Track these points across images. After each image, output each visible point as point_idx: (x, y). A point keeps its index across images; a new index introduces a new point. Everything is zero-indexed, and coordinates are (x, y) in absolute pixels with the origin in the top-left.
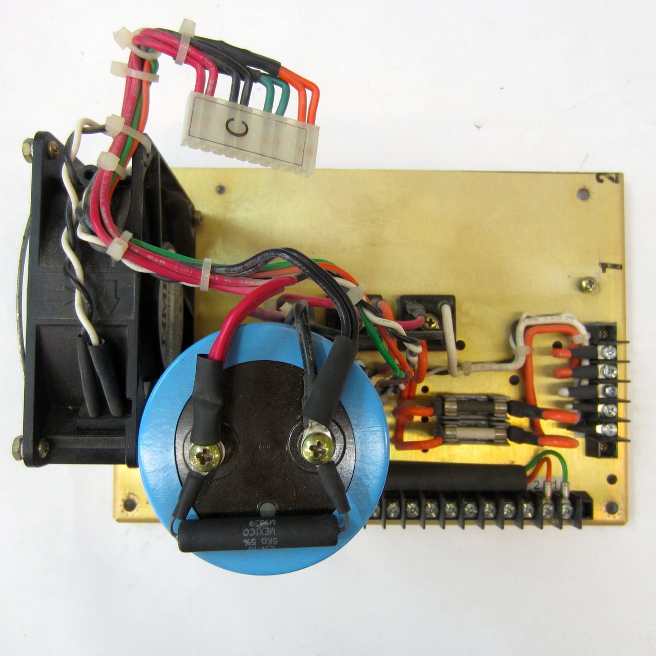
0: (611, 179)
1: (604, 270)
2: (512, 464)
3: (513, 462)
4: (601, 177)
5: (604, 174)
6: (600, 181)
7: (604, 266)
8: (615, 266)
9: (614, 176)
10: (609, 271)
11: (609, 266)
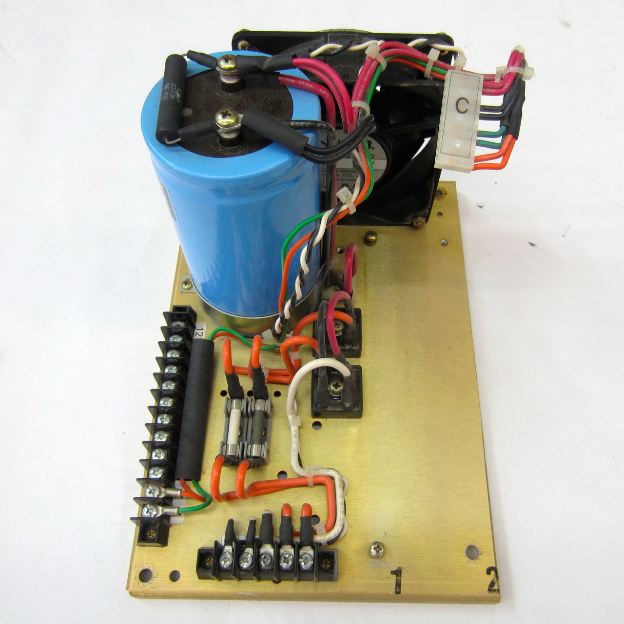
0: (492, 584)
1: (393, 573)
2: (202, 472)
3: (204, 473)
4: (493, 572)
5: (497, 575)
6: (489, 571)
7: (398, 573)
8: (398, 585)
9: (495, 587)
10: (393, 579)
11: (399, 578)
